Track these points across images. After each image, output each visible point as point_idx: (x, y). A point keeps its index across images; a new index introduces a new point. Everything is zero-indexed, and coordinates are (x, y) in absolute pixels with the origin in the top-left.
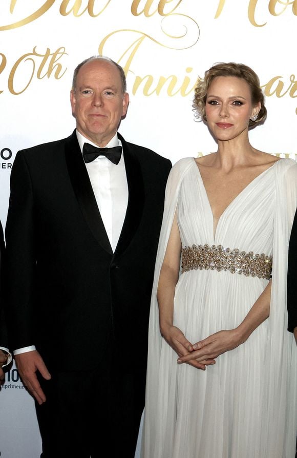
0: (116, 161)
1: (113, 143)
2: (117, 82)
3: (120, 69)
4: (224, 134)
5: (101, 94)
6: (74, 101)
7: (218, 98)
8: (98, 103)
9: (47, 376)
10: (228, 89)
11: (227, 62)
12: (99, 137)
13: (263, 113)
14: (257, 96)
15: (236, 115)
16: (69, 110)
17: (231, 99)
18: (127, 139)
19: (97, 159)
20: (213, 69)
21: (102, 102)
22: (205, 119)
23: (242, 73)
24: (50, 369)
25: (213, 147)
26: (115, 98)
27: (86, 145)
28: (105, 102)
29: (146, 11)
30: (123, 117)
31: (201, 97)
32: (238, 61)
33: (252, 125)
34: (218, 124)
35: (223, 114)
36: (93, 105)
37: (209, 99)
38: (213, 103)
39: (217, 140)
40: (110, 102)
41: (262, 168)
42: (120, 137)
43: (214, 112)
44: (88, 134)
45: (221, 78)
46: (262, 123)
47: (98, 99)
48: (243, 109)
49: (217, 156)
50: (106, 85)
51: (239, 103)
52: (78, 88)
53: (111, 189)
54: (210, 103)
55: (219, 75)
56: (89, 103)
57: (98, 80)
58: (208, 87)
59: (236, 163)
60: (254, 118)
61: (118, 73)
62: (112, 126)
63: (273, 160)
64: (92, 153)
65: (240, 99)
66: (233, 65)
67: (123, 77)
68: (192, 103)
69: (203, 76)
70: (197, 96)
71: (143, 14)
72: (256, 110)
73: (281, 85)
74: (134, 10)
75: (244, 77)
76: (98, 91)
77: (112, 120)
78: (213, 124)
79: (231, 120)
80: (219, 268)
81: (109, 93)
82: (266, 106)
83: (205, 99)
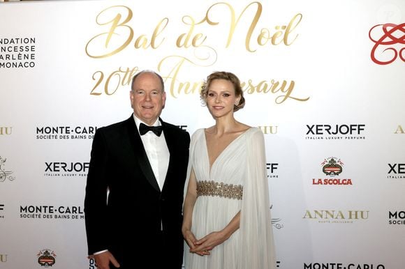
0: (159, 135)
1: (157, 124)
2: (159, 86)
3: (161, 78)
4: (218, 113)
5: (149, 94)
6: (133, 97)
7: (214, 92)
8: (148, 99)
9: (117, 265)
10: (221, 87)
11: (221, 71)
12: (148, 120)
13: (242, 101)
14: (238, 91)
15: (226, 102)
16: (129, 103)
17: (222, 92)
18: (164, 121)
19: (147, 134)
20: (212, 75)
21: (150, 98)
22: (208, 105)
23: (229, 77)
24: (118, 261)
25: (212, 122)
26: (158, 96)
27: (141, 124)
28: (152, 98)
29: (185, 45)
30: (163, 107)
31: (205, 92)
32: (227, 71)
33: (236, 108)
34: (214, 107)
35: (217, 101)
36: (145, 100)
37: (210, 93)
38: (212, 95)
39: (215, 117)
40: (155, 98)
41: (240, 133)
42: (160, 120)
43: (212, 100)
44: (141, 117)
45: (216, 80)
46: (242, 107)
47: (148, 97)
48: (230, 98)
49: (215, 128)
50: (153, 88)
51: (227, 95)
52: (135, 90)
53: (157, 152)
54: (210, 95)
55: (215, 78)
56: (142, 99)
57: (147, 85)
58: (209, 86)
59: (226, 131)
60: (237, 104)
61: (159, 80)
62: (157, 113)
63: (246, 128)
64: (145, 129)
65: (227, 93)
66: (224, 73)
67: (162, 83)
68: (200, 95)
69: (206, 79)
70: (202, 91)
71: (183, 47)
72: (238, 99)
73: (266, 86)
74: (178, 44)
75: (230, 79)
76: (148, 92)
77: (156, 109)
78: (211, 107)
79: (223, 104)
80: (213, 195)
81: (155, 93)
82: (244, 96)
83: (207, 92)
